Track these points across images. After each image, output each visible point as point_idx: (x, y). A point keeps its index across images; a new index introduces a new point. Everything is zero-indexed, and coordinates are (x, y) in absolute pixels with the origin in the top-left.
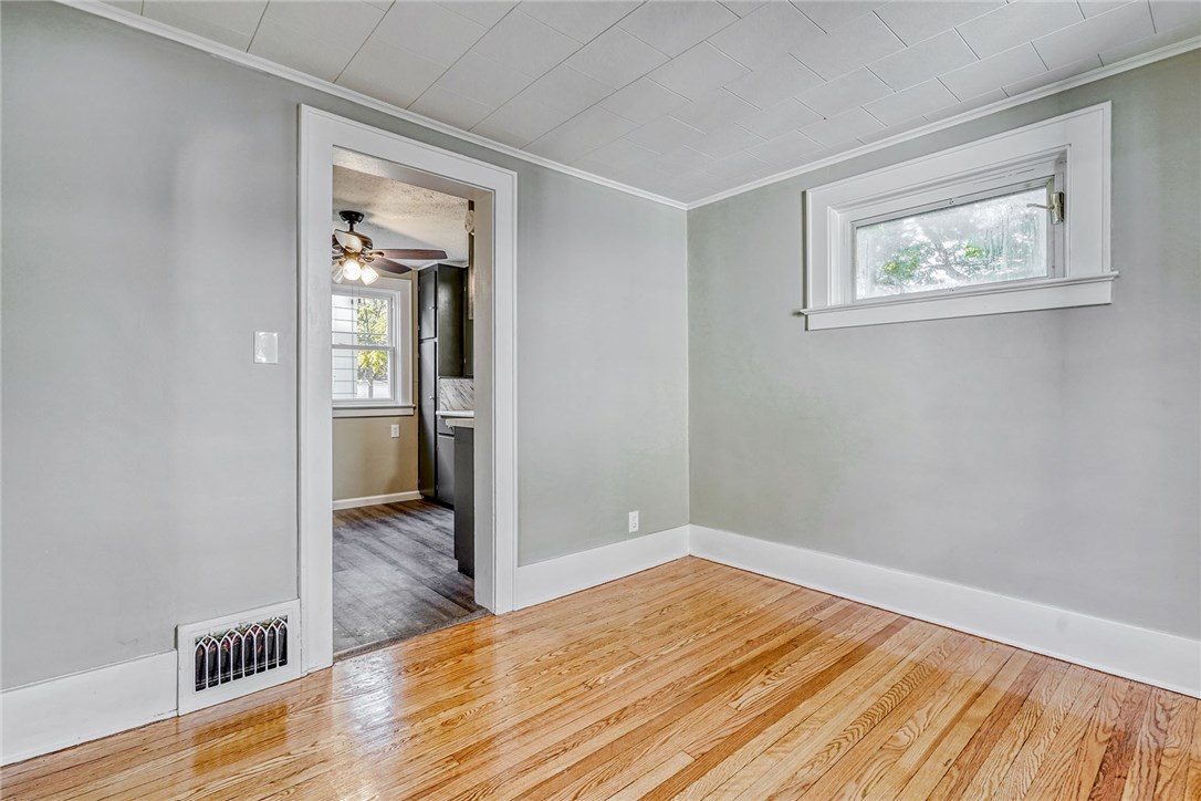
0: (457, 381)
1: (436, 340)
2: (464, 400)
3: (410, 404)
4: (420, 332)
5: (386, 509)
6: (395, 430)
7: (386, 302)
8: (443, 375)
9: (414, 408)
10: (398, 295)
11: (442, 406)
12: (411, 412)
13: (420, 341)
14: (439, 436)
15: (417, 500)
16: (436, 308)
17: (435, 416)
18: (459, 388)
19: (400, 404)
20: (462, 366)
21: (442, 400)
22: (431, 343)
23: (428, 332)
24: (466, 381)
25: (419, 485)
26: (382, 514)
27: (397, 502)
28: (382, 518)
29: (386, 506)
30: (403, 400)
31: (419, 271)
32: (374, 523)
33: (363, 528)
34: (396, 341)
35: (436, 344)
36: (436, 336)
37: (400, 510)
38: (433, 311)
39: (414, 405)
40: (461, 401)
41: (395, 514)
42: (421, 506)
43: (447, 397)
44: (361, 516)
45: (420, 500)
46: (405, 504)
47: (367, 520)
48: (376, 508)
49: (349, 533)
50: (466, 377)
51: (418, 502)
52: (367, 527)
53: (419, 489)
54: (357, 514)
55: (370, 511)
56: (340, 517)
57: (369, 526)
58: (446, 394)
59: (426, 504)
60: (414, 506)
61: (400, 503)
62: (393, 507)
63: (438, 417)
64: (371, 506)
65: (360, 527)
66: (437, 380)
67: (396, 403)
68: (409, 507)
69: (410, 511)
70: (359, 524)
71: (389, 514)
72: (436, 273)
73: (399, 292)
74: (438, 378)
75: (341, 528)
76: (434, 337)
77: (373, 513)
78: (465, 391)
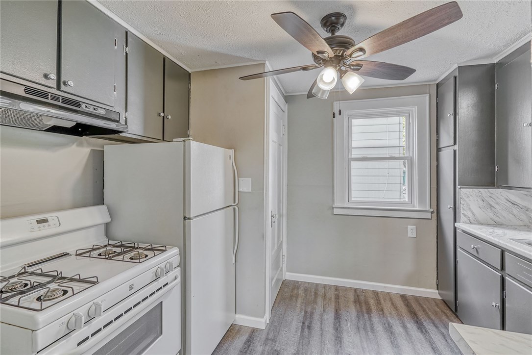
0: (485, 192)
1: (456, 147)
2: (495, 214)
3: (428, 208)
4: (438, 141)
5: (400, 303)
6: (411, 231)
7: (403, 119)
8: (464, 184)
9: (432, 213)
10: (415, 109)
11: (463, 218)
12: (428, 216)
13: (439, 150)
14: (458, 249)
15: (434, 299)
17: (455, 229)
18: (488, 199)
19: (417, 208)
20: (493, 173)
21: (462, 211)
22: (451, 150)
23: (446, 139)
24: (499, 194)
25: (437, 285)
26: (394, 312)
27: (414, 296)
28: (391, 321)
29: (402, 298)
30: (420, 205)
31: (437, 84)
32: (379, 328)
33: (367, 332)
34: (413, 152)
35: (455, 151)
36: (455, 143)
37: (414, 315)
38: (452, 118)
39: (432, 210)
40: (491, 215)
41: (406, 319)
42: (436, 313)
43: (470, 209)
44: (373, 307)
45: (438, 302)
46: (421, 303)
47: (376, 319)
48: (391, 299)
49: (350, 336)
50: (498, 187)
51: (436, 302)
52: (370, 333)
53: (438, 289)
54: (372, 302)
55: (385, 301)
56: (357, 301)
57: (372, 332)
58: (468, 205)
59: (444, 313)
60: (429, 309)
61: (416, 299)
62: (408, 302)
63: (458, 231)
64: (388, 294)
65: (365, 329)
66: (457, 189)
67: (414, 207)
68: (424, 311)
69: (423, 321)
70: (366, 323)
71: (400, 316)
72: (455, 78)
73: (416, 107)
74: (458, 187)
75: (349, 323)
76: (452, 144)
77: (387, 306)
78: (497, 203)
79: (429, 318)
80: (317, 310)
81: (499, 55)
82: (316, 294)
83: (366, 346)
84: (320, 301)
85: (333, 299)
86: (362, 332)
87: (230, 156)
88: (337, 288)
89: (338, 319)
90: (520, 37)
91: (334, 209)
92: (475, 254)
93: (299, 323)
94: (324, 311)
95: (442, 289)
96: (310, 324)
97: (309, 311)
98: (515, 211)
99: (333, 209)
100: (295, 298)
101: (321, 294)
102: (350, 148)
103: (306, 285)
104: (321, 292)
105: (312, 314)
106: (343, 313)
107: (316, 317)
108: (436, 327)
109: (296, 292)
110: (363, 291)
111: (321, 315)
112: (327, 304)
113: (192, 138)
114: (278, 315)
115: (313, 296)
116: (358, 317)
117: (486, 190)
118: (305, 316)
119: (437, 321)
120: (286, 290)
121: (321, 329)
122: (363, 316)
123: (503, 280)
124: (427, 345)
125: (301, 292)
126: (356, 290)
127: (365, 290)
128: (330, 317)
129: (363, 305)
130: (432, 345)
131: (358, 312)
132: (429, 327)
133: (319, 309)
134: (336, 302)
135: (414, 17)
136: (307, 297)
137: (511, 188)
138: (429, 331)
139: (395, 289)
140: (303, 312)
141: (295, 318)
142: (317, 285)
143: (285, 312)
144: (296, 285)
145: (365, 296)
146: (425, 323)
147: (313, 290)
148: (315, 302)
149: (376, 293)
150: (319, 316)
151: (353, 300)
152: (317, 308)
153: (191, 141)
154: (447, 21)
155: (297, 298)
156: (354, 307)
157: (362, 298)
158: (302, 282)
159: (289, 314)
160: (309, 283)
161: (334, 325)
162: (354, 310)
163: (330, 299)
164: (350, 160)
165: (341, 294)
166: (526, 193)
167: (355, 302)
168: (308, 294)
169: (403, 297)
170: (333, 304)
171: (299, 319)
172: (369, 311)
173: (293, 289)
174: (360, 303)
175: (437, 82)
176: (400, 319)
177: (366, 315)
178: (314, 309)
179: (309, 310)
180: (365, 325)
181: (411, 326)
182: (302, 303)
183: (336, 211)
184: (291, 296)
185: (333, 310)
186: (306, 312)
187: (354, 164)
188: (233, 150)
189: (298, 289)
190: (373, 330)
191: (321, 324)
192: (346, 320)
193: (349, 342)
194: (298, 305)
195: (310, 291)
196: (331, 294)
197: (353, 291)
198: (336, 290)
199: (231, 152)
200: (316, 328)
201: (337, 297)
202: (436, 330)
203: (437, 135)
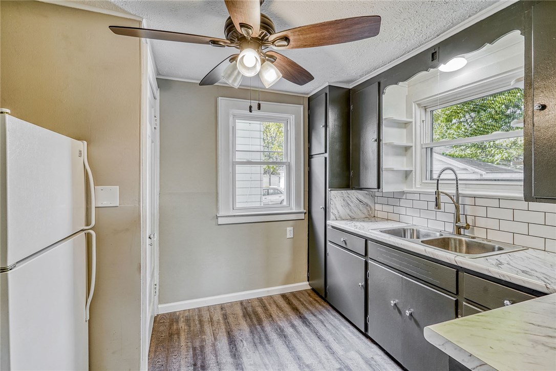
0: (345, 193)
1: (327, 155)
3: (302, 210)
4: (310, 149)
5: (283, 303)
6: (289, 232)
7: (283, 125)
8: (333, 187)
9: (305, 213)
10: (292, 117)
11: (332, 216)
13: (310, 157)
14: (328, 243)
15: (306, 291)
16: (326, 126)
17: (325, 225)
18: (347, 199)
19: (294, 211)
20: (348, 177)
21: (332, 211)
22: (322, 158)
23: (318, 148)
24: (354, 194)
25: (308, 277)
26: (280, 314)
27: (292, 293)
28: (281, 324)
29: (283, 298)
30: (296, 207)
31: (309, 98)
32: (274, 336)
33: (264, 346)
34: (291, 157)
35: (326, 158)
36: (326, 152)
37: (295, 310)
38: (323, 129)
39: (305, 211)
40: (348, 211)
41: (292, 318)
42: (311, 303)
43: (336, 208)
44: (263, 316)
45: (309, 292)
46: (298, 297)
47: (268, 328)
48: (275, 302)
49: (250, 356)
50: (352, 189)
51: (308, 293)
52: (267, 346)
53: (308, 281)
54: (260, 310)
55: (270, 306)
56: (246, 315)
57: (269, 343)
58: (335, 205)
59: (316, 300)
60: (306, 301)
61: (294, 294)
62: (289, 300)
63: (328, 227)
64: (271, 297)
65: (261, 343)
66: (327, 191)
67: (291, 209)
68: (303, 304)
69: (304, 313)
70: (260, 335)
71: (286, 315)
72: (326, 94)
73: (294, 116)
74: (328, 189)
75: (244, 342)
76: (324, 152)
77: (273, 310)
78: (352, 202)
79: (308, 309)
80: (207, 341)
81: (354, 83)
82: (201, 322)
83: (267, 362)
84: (208, 329)
85: (222, 321)
86: (260, 347)
87: (80, 151)
88: (222, 307)
89: (233, 342)
90: (371, 71)
91: (219, 218)
92: (344, 246)
93: (190, 368)
94: (215, 339)
95: (312, 280)
96: (203, 362)
97: (198, 346)
98: (361, 206)
99: (217, 218)
100: (176, 336)
101: (207, 319)
102: (234, 151)
103: (187, 314)
104: (206, 317)
105: (202, 348)
106: (236, 333)
107: (208, 350)
108: (315, 316)
109: (175, 327)
110: (248, 301)
111: (214, 345)
112: (217, 330)
113: (8, 111)
114: (159, 368)
115: (198, 325)
116: (252, 332)
117: (345, 191)
118: (195, 355)
119: (313, 310)
120: (162, 328)
121: (218, 363)
122: (256, 329)
123: (366, 263)
124: (314, 337)
125: (182, 325)
126: (241, 303)
127: (250, 300)
128: (223, 343)
129: (253, 316)
130: (317, 335)
131: (250, 326)
132: (310, 318)
133: (209, 338)
134: (225, 323)
135: (346, 19)
136: (192, 329)
137: (361, 189)
138: (311, 322)
139: (276, 290)
140: (191, 350)
141: (183, 362)
142: (199, 309)
143: (167, 360)
144: (172, 319)
145: (252, 307)
146: (306, 316)
147: (196, 317)
148: (202, 332)
149: (260, 300)
150: (211, 348)
151: (242, 314)
152: (207, 338)
153: (7, 116)
154: (366, 34)
155: (178, 334)
156: (245, 322)
157: (250, 309)
158: (179, 311)
159: (174, 360)
160: (189, 310)
161: (231, 351)
162: (246, 325)
163: (218, 323)
164: (235, 164)
165: (229, 312)
166: (366, 192)
167: (244, 316)
168: (192, 324)
169: (284, 296)
170: (223, 327)
171: (188, 363)
172: (260, 322)
173: (171, 324)
174: (249, 315)
175: (309, 96)
176: (287, 320)
177: (258, 327)
178: (203, 341)
179: (197, 344)
180: (260, 338)
181: (297, 322)
182: (186, 339)
183: (221, 221)
184: (171, 335)
185: (225, 334)
186: (194, 349)
187: (239, 168)
188: (85, 143)
189: (177, 322)
190: (268, 340)
191: (216, 356)
192: (242, 341)
193: (251, 365)
194: (183, 343)
195: (194, 320)
196: (218, 316)
197: (239, 305)
198: (222, 309)
199: (83, 146)
200: (211, 365)
201: (225, 317)
202: (315, 319)
203: (309, 143)
